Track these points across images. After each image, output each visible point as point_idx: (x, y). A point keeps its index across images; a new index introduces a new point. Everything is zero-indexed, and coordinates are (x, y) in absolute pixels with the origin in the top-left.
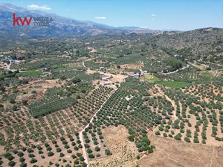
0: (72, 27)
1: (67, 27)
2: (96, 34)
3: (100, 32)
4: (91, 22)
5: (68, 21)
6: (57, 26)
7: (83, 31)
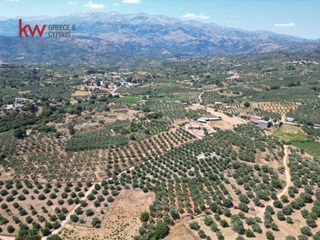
0: (232, 41)
1: (225, 41)
2: (268, 50)
3: (276, 47)
4: (266, 32)
5: (229, 32)
6: (212, 40)
7: (247, 47)
